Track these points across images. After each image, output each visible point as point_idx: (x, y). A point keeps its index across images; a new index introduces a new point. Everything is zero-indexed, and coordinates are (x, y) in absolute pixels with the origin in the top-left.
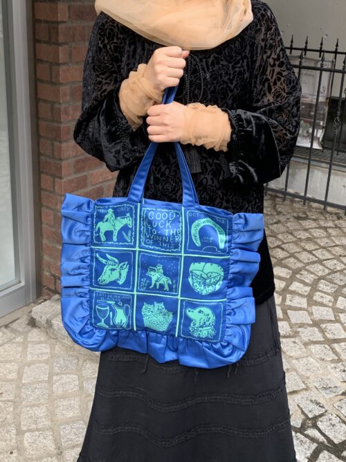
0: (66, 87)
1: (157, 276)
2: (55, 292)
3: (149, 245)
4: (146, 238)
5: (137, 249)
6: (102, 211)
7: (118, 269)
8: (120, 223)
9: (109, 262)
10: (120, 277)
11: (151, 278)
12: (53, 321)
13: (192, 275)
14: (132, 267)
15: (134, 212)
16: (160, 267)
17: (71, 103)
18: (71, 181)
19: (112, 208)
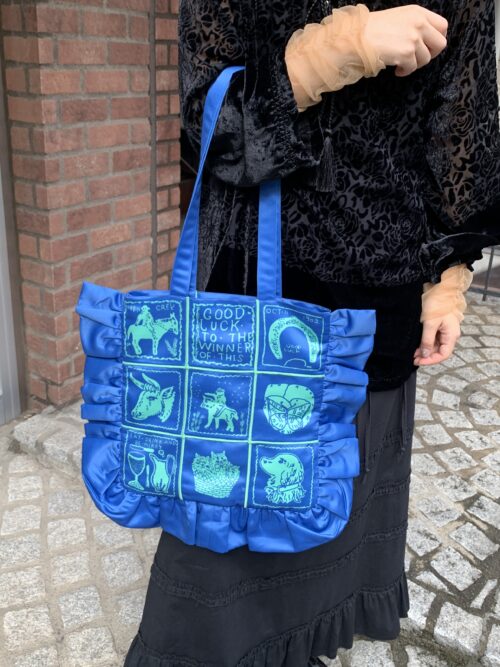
0: (50, 101)
1: (216, 407)
2: (48, 402)
3: (205, 359)
4: (200, 350)
5: (187, 367)
6: (134, 308)
7: (160, 398)
8: (161, 328)
9: (147, 387)
10: (163, 410)
11: (207, 411)
12: (45, 444)
13: (269, 404)
14: (179, 395)
15: (181, 310)
16: (221, 394)
17: (60, 126)
18: (63, 243)
19: (149, 305)
